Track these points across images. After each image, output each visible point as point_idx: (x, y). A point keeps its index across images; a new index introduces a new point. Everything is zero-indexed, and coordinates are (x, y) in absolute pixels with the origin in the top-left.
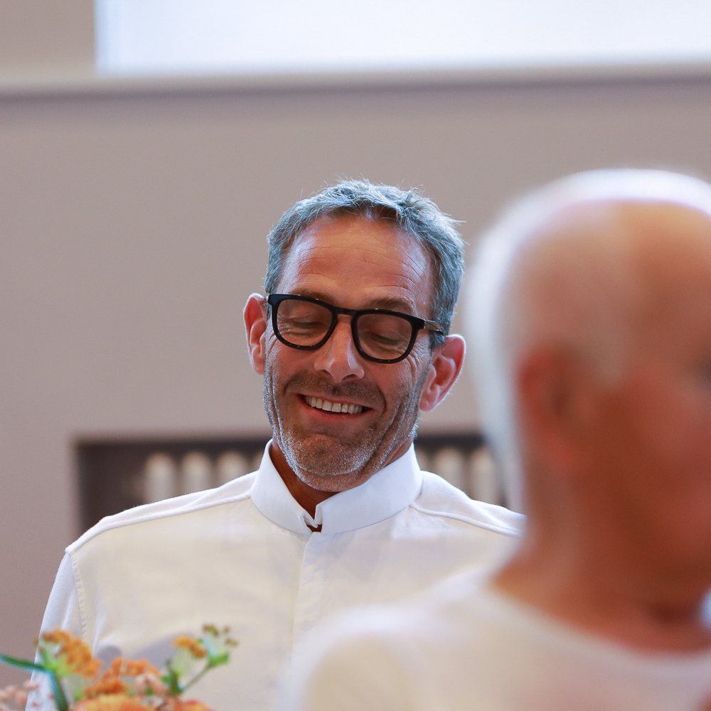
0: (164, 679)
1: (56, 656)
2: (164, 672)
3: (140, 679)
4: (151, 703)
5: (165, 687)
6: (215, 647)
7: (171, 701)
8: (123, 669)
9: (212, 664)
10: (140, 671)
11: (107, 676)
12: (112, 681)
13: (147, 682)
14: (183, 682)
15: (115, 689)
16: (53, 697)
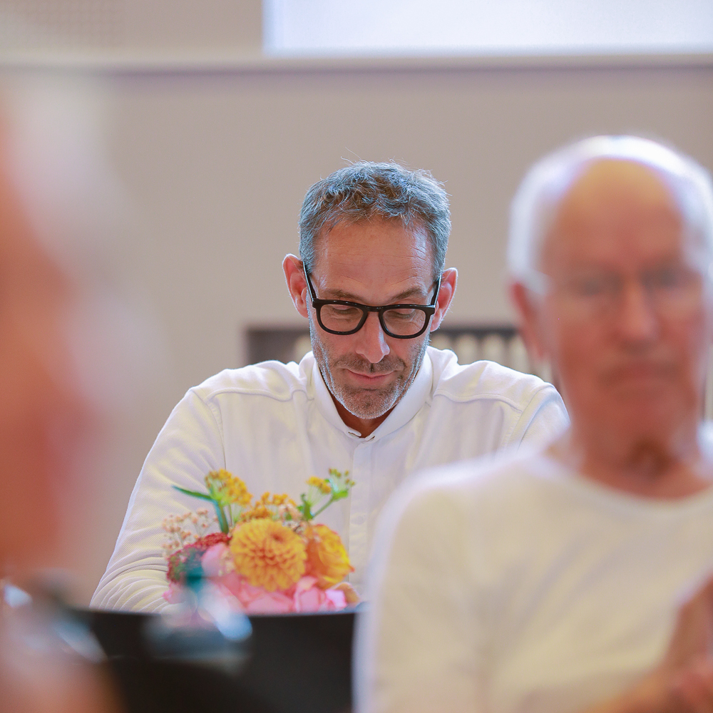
0: (300, 508)
1: (220, 489)
2: (300, 503)
3: (282, 507)
4: (290, 525)
5: (301, 514)
6: (337, 486)
7: (304, 524)
8: (270, 499)
9: (334, 498)
10: (282, 502)
11: (257, 505)
12: (261, 508)
13: (287, 509)
14: (313, 511)
15: (264, 515)
16: (217, 520)
